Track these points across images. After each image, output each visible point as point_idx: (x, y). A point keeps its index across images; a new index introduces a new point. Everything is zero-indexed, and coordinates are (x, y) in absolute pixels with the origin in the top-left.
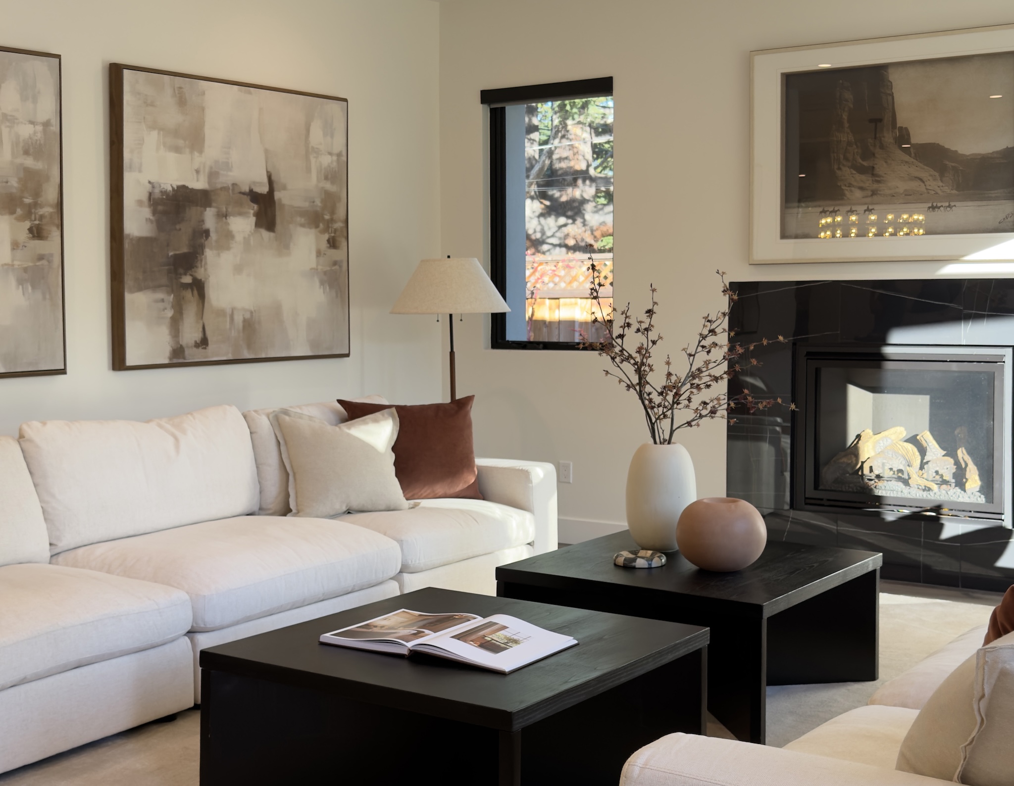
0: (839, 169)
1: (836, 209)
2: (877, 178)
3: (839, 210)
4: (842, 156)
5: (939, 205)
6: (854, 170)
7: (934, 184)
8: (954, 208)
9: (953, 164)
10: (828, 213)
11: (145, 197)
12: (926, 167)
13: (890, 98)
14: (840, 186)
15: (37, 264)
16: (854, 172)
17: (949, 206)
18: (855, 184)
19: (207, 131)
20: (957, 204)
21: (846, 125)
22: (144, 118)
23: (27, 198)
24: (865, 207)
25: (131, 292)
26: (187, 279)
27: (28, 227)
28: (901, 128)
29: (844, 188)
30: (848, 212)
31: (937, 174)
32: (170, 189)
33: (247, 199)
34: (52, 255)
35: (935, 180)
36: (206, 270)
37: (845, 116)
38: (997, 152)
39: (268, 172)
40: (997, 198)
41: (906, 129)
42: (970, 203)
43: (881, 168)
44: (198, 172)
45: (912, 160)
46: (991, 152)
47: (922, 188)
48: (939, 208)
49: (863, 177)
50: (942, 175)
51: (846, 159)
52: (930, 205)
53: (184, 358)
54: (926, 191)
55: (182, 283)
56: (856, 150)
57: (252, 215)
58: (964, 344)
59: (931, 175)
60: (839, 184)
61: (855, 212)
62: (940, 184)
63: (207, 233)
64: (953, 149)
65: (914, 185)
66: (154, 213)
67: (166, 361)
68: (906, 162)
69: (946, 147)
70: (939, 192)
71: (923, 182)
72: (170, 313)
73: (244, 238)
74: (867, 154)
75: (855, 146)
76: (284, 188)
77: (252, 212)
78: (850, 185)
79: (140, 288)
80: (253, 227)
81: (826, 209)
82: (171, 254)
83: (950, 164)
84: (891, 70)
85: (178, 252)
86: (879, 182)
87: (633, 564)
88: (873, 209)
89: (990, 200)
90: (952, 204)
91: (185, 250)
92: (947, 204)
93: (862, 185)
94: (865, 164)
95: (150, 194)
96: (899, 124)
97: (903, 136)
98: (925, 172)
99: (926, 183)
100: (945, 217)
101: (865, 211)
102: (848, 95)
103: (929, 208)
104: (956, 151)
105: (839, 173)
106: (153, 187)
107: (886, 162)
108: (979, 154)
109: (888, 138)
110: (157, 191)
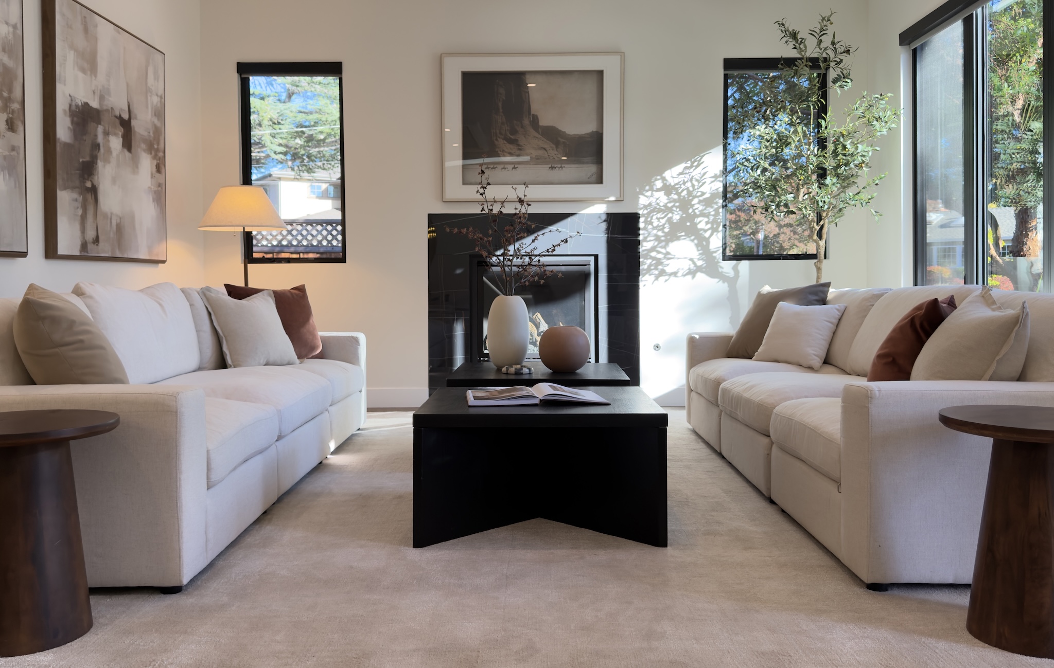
0: (497, 140)
1: (495, 166)
2: (520, 148)
3: (496, 167)
4: (498, 131)
5: (555, 166)
6: (506, 141)
7: (553, 153)
8: (564, 168)
9: (563, 140)
10: (490, 169)
11: (67, 108)
12: (548, 141)
13: (527, 94)
14: (497, 151)
15: (12, 154)
16: (506, 142)
17: (561, 167)
18: (506, 150)
19: (99, 60)
20: (566, 166)
21: (501, 110)
22: (67, 38)
23: (4, 92)
24: (513, 166)
25: (61, 190)
26: (89, 185)
27: (6, 119)
28: (533, 115)
29: (499, 152)
30: (502, 168)
31: (554, 146)
32: (80, 104)
33: (118, 122)
34: (19, 147)
35: (553, 150)
36: (98, 178)
37: (500, 104)
38: (587, 134)
39: (128, 102)
40: (587, 163)
41: (537, 116)
42: (573, 166)
43: (522, 141)
44: (94, 93)
45: (540, 136)
46: (584, 133)
47: (546, 155)
48: (555, 168)
49: (511, 146)
50: (557, 147)
51: (501, 133)
52: (550, 166)
53: (87, 252)
54: (548, 157)
55: (86, 187)
56: (507, 128)
57: (120, 136)
58: (570, 254)
59: (551, 147)
60: (497, 150)
61: (507, 169)
62: (556, 153)
63: (98, 145)
64: (563, 130)
65: (541, 152)
66: (72, 122)
67: (77, 253)
68: (537, 137)
69: (559, 129)
70: (556, 158)
71: (546, 151)
72: (80, 212)
73: (117, 155)
74: (514, 131)
75: (506, 125)
76: (136, 118)
77: (120, 133)
78: (503, 151)
79: (65, 188)
80: (121, 146)
81: (489, 166)
82: (81, 160)
83: (562, 140)
84: (528, 77)
85: (84, 160)
86: (520, 150)
87: (521, 371)
88: (517, 167)
89: (584, 164)
90: (563, 165)
91: (87, 159)
92: (560, 166)
93: (510, 151)
94: (512, 137)
95: (70, 106)
96: (532, 112)
97: (535, 121)
98: (548, 145)
99: (548, 152)
100: (557, 174)
101: (513, 168)
102: (502, 91)
103: (550, 168)
104: (565, 132)
105: (496, 142)
106: (72, 100)
107: (525, 137)
108: (578, 135)
109: (526, 122)
110: (73, 104)
